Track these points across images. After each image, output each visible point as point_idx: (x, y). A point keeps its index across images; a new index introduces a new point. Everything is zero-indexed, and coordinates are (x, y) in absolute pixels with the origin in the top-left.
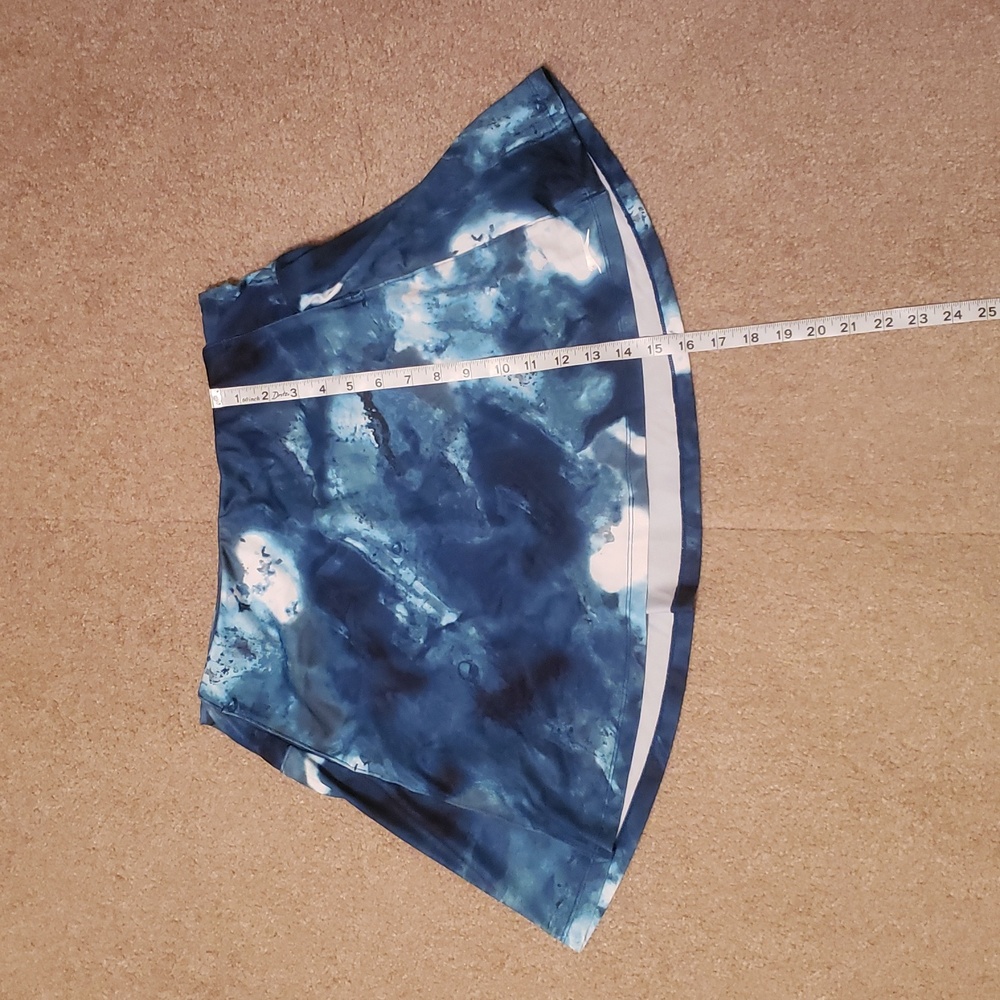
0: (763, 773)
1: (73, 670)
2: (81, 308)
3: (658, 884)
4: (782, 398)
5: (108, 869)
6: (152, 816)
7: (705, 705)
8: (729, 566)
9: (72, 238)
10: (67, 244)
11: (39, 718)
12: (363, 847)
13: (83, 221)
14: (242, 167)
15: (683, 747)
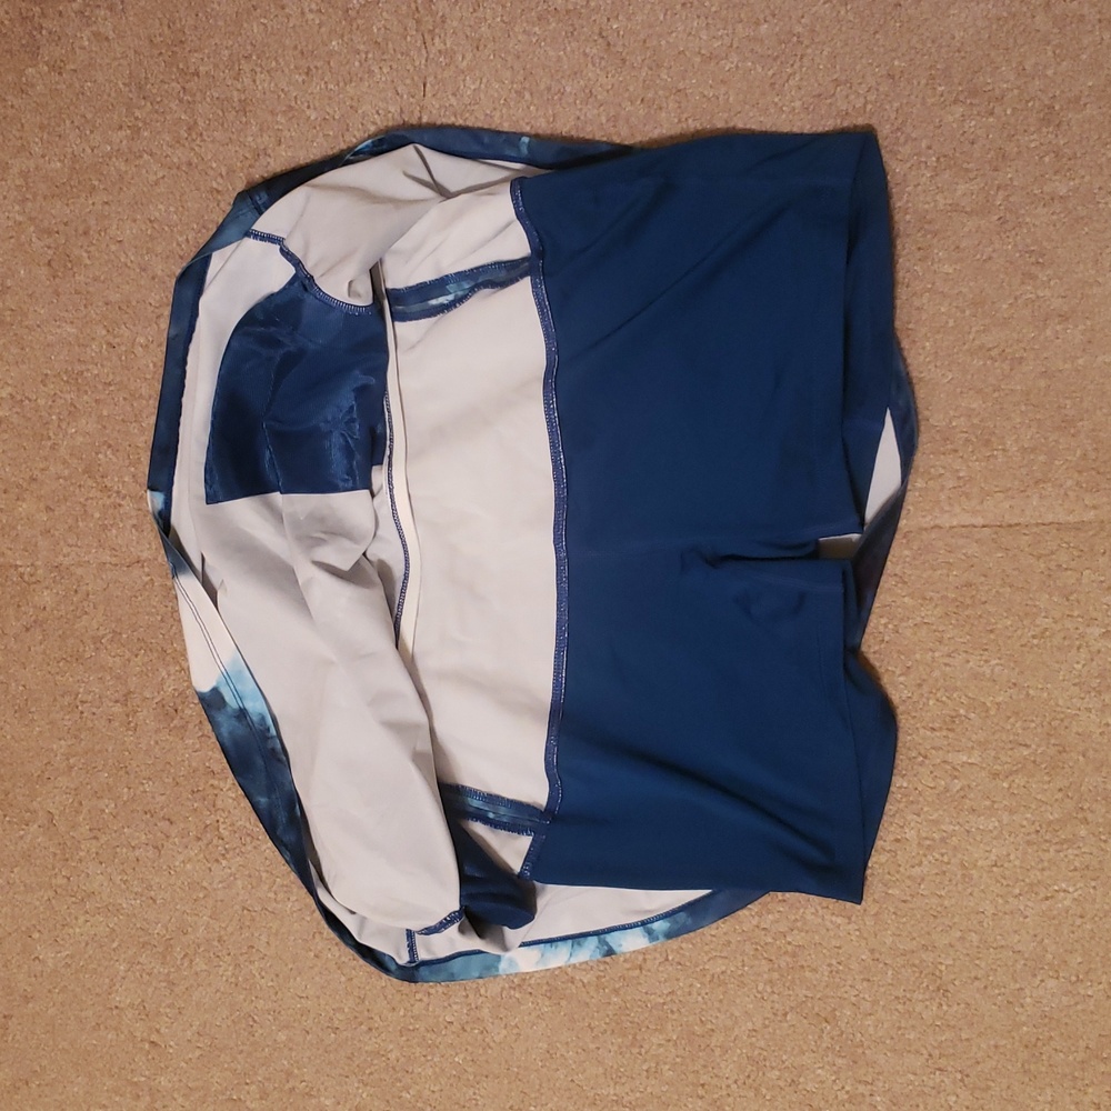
0: (1043, 869)
1: (71, 768)
2: (44, 271)
3: (899, 1028)
4: (1048, 332)
5: (138, 1034)
6: (191, 961)
7: (956, 777)
8: (983, 579)
9: (24, 175)
10: (18, 182)
11: (30, 836)
12: (482, 991)
13: (37, 150)
14: (251, 55)
15: (926, 838)
